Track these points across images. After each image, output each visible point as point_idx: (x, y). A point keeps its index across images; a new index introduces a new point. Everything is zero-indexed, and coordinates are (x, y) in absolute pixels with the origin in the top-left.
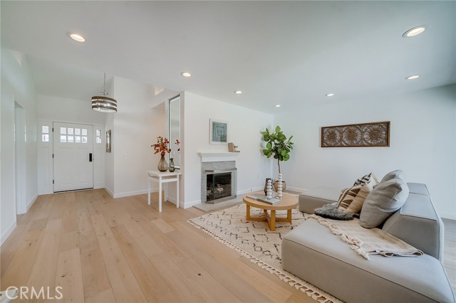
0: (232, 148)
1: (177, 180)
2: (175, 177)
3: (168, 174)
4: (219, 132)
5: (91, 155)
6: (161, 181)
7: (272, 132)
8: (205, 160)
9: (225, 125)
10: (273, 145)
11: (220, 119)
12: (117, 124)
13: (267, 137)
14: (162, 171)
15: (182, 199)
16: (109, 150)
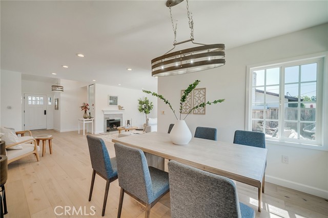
0: (120, 108)
1: (92, 122)
2: (91, 120)
3: (88, 119)
4: (114, 101)
5: (45, 111)
6: (84, 122)
7: (143, 100)
8: (105, 113)
9: (117, 97)
10: (143, 107)
11: (114, 95)
12: (62, 95)
13: (141, 103)
14: (85, 118)
15: (94, 130)
16: (57, 108)
